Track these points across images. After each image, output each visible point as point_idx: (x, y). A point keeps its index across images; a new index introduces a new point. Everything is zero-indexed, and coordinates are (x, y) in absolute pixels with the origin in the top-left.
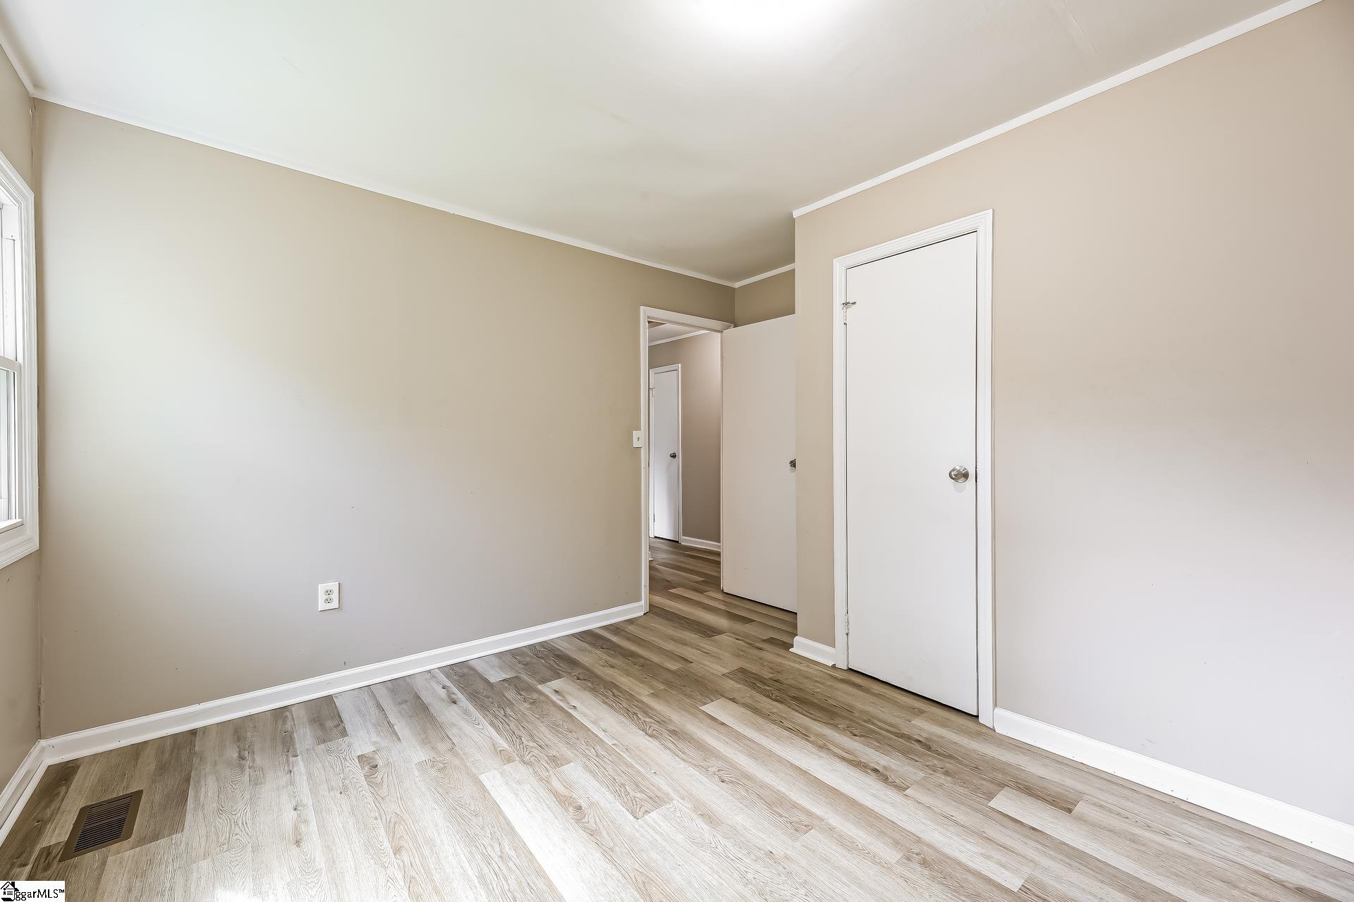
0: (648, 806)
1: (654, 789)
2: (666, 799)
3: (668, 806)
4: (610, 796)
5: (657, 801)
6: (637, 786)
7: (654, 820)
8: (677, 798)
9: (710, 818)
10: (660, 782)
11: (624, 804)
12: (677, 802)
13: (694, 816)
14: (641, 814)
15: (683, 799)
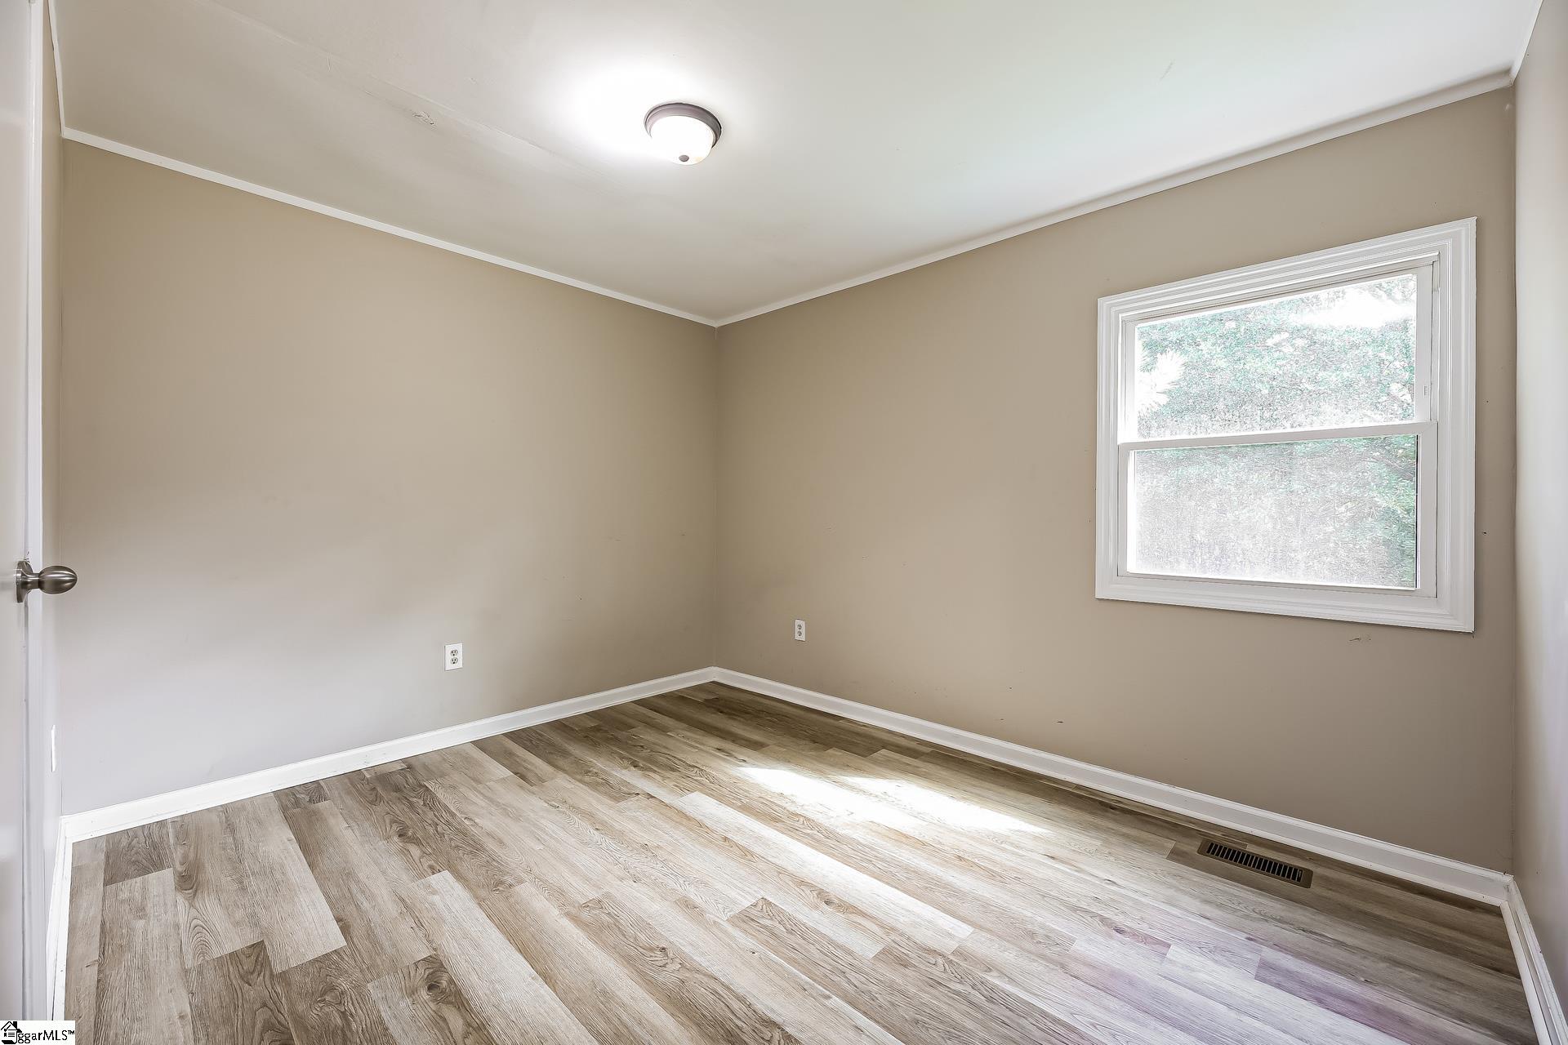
0: (754, 912)
1: (751, 931)
2: (736, 920)
3: (732, 913)
4: (800, 917)
5: (745, 919)
6: (773, 934)
7: (746, 899)
8: (722, 922)
9: (687, 905)
10: (746, 941)
11: (781, 911)
12: (722, 919)
13: (704, 906)
14: (760, 903)
15: (715, 922)
